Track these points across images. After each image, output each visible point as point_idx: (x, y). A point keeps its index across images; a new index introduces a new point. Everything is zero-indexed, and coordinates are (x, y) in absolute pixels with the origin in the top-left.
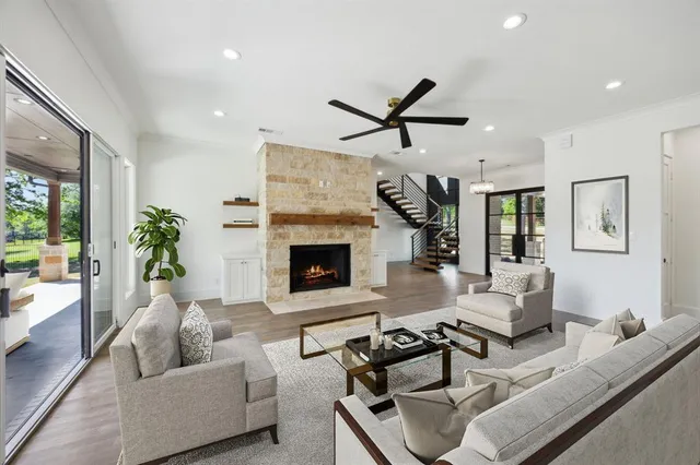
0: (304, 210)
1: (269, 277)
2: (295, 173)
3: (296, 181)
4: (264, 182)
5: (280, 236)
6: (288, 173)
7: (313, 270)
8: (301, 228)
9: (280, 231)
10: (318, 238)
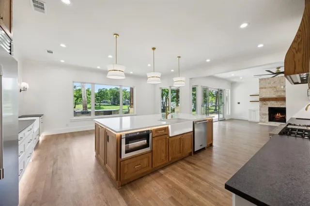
0: (274, 96)
1: (260, 115)
2: (270, 85)
3: (271, 88)
4: (259, 89)
5: (264, 104)
6: (267, 86)
7: (278, 115)
8: (273, 102)
9: (264, 103)
10: (281, 105)
